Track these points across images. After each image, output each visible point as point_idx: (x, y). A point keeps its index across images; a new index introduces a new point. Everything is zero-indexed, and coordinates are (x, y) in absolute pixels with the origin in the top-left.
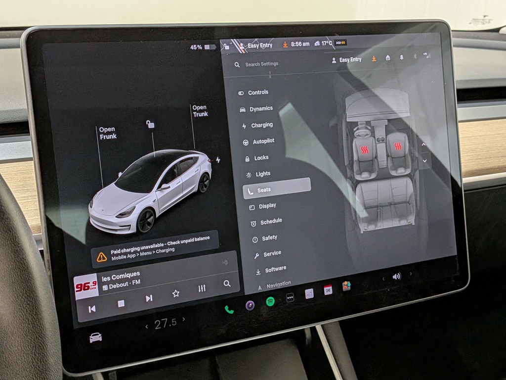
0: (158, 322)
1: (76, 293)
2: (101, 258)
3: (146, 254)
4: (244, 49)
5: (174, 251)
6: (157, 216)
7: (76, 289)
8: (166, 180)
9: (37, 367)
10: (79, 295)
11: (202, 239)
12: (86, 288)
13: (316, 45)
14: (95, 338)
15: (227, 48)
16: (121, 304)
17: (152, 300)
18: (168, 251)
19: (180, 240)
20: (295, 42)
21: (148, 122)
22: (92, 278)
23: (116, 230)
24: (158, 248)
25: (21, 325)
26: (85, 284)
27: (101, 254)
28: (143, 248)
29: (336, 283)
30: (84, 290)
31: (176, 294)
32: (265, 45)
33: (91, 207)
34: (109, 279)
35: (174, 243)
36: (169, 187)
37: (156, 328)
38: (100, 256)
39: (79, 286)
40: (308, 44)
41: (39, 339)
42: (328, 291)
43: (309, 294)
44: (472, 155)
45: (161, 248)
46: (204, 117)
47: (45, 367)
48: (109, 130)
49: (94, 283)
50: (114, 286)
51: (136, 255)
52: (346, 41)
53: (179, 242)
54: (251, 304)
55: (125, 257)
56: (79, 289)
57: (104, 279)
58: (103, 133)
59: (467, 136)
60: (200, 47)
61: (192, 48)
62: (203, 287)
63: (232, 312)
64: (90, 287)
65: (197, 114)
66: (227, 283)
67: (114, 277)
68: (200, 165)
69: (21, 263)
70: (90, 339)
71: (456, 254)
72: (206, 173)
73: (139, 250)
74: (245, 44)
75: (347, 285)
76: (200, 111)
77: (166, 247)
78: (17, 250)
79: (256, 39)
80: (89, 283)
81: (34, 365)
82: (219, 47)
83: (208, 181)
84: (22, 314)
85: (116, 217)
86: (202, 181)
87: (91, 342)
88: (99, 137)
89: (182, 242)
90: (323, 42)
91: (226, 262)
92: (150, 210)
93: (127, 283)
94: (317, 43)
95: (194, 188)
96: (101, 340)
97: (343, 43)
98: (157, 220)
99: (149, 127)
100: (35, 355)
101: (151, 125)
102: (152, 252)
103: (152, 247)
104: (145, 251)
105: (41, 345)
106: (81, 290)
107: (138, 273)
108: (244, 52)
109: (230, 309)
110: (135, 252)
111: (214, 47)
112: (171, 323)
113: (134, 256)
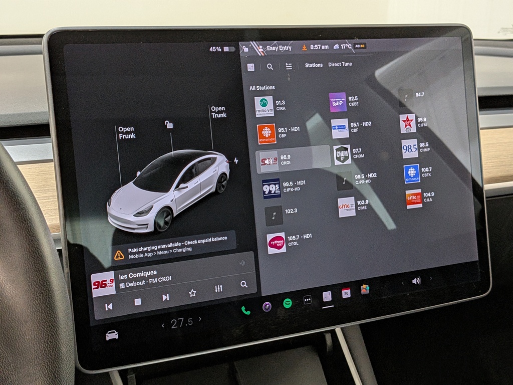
0: (174, 322)
1: (93, 290)
3: (163, 253)
4: (263, 52)
5: (191, 250)
6: (174, 216)
7: (93, 287)
8: (185, 180)
9: (49, 355)
10: (96, 293)
11: (219, 239)
12: (103, 286)
13: (335, 48)
14: (112, 335)
15: (246, 50)
16: (138, 302)
17: (168, 299)
18: (185, 250)
19: (197, 240)
20: (314, 45)
21: (167, 123)
22: (109, 275)
23: (133, 229)
24: (175, 247)
25: (35, 314)
26: (102, 281)
27: (119, 252)
28: (160, 247)
29: (355, 286)
30: (102, 287)
31: (193, 293)
32: (284, 47)
33: (109, 206)
34: (126, 277)
35: (191, 243)
36: (187, 187)
37: (172, 328)
38: (118, 255)
39: (97, 284)
40: (327, 47)
41: (51, 328)
42: (346, 294)
43: (327, 296)
44: (496, 162)
45: (178, 247)
46: (222, 118)
47: (57, 356)
48: (128, 129)
49: (112, 281)
50: (131, 285)
51: (153, 254)
52: (365, 44)
53: (196, 242)
54: (268, 306)
55: (142, 256)
56: (96, 287)
57: (121, 277)
58: (122, 133)
59: (491, 142)
60: (219, 49)
61: (211, 49)
62: (220, 287)
63: (248, 313)
64: (107, 285)
65: (216, 115)
66: (244, 284)
67: (131, 276)
68: (218, 166)
69: (35, 253)
70: (107, 337)
71: (478, 259)
72: (224, 174)
73: (156, 249)
74: (264, 47)
75: (365, 289)
76: (218, 112)
77: (183, 246)
78: (32, 240)
79: (275, 42)
80: (106, 281)
81: (46, 354)
82: (238, 49)
83: (225, 182)
84: (36, 303)
85: (134, 215)
86: (219, 181)
87: (107, 339)
88: (118, 136)
89: (200, 242)
90: (342, 45)
91: (243, 263)
92: (168, 209)
93: (144, 281)
94: (336, 47)
95: (212, 188)
96: (117, 338)
97: (363, 46)
98: (174, 219)
99: (168, 127)
100: (47, 343)
101: (170, 126)
102: (169, 251)
103: (169, 246)
104: (162, 250)
105: (53, 334)
106: (98, 288)
107: (155, 272)
108: (263, 55)
109: (246, 310)
110: (152, 251)
111: (233, 49)
112: (188, 323)
113: (151, 255)
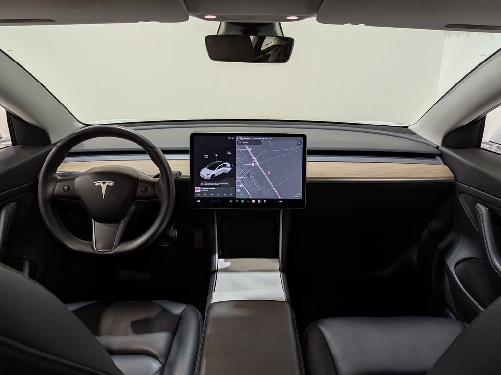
2: (202, 184)
3: (212, 185)
4: (242, 139)
5: (219, 185)
8: (219, 168)
10: (196, 191)
11: (226, 183)
15: (238, 138)
16: (205, 195)
17: (212, 195)
18: (217, 185)
20: (257, 138)
22: (199, 188)
23: (206, 178)
28: (212, 183)
29: (262, 200)
31: (218, 195)
32: (248, 138)
33: (201, 172)
34: (203, 189)
36: (219, 170)
37: (213, 202)
39: (196, 189)
40: (260, 138)
42: (259, 201)
43: (254, 201)
46: (230, 155)
48: (207, 156)
50: (204, 191)
52: (272, 138)
53: (220, 183)
54: (237, 201)
55: (207, 184)
58: (205, 156)
60: (231, 138)
62: (225, 195)
64: (199, 190)
66: (231, 195)
73: (210, 183)
75: (265, 201)
76: (229, 153)
79: (246, 137)
82: (235, 139)
85: (206, 175)
86: (228, 171)
90: (265, 138)
91: (231, 190)
92: (214, 175)
93: (207, 190)
94: (263, 138)
96: (200, 202)
98: (215, 177)
101: (217, 155)
103: (214, 183)
109: (231, 201)
112: (217, 201)
